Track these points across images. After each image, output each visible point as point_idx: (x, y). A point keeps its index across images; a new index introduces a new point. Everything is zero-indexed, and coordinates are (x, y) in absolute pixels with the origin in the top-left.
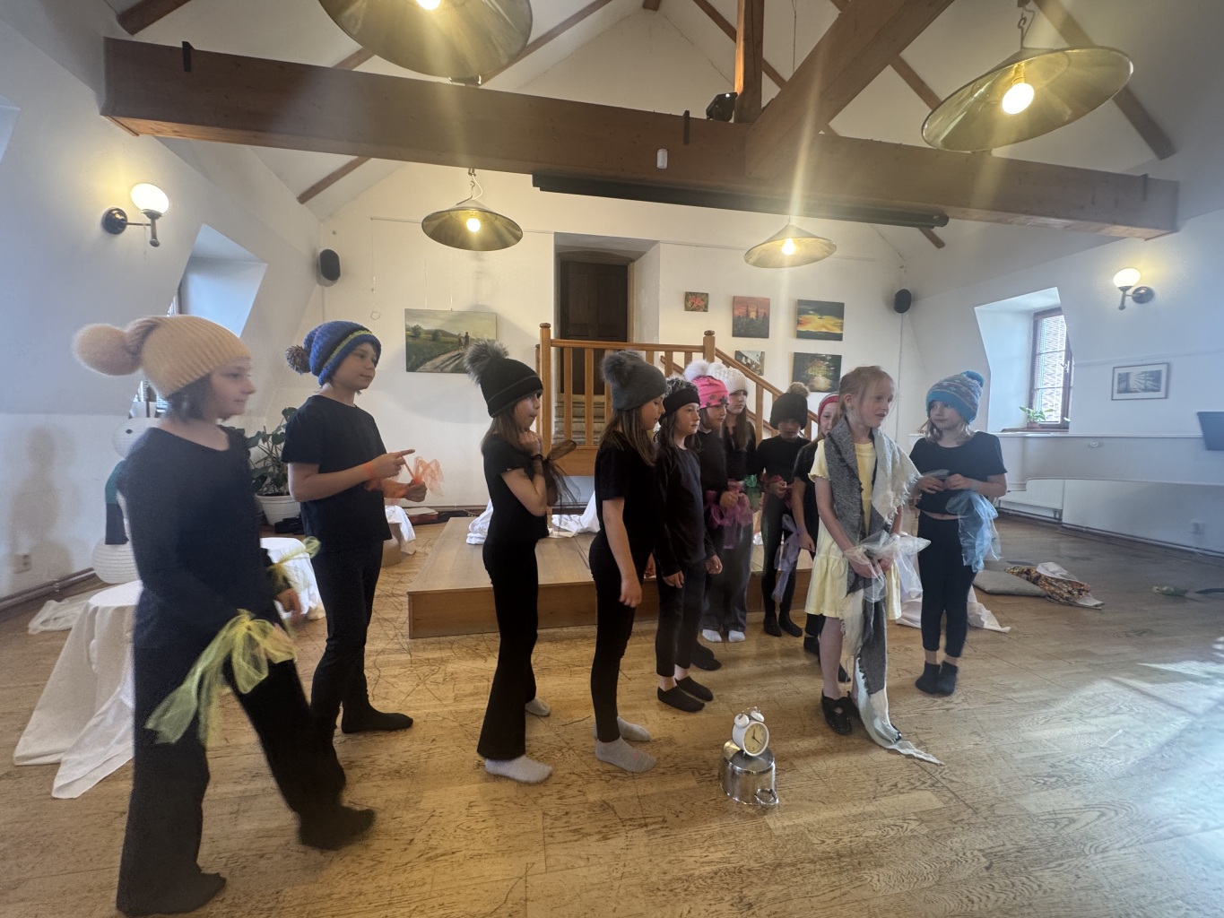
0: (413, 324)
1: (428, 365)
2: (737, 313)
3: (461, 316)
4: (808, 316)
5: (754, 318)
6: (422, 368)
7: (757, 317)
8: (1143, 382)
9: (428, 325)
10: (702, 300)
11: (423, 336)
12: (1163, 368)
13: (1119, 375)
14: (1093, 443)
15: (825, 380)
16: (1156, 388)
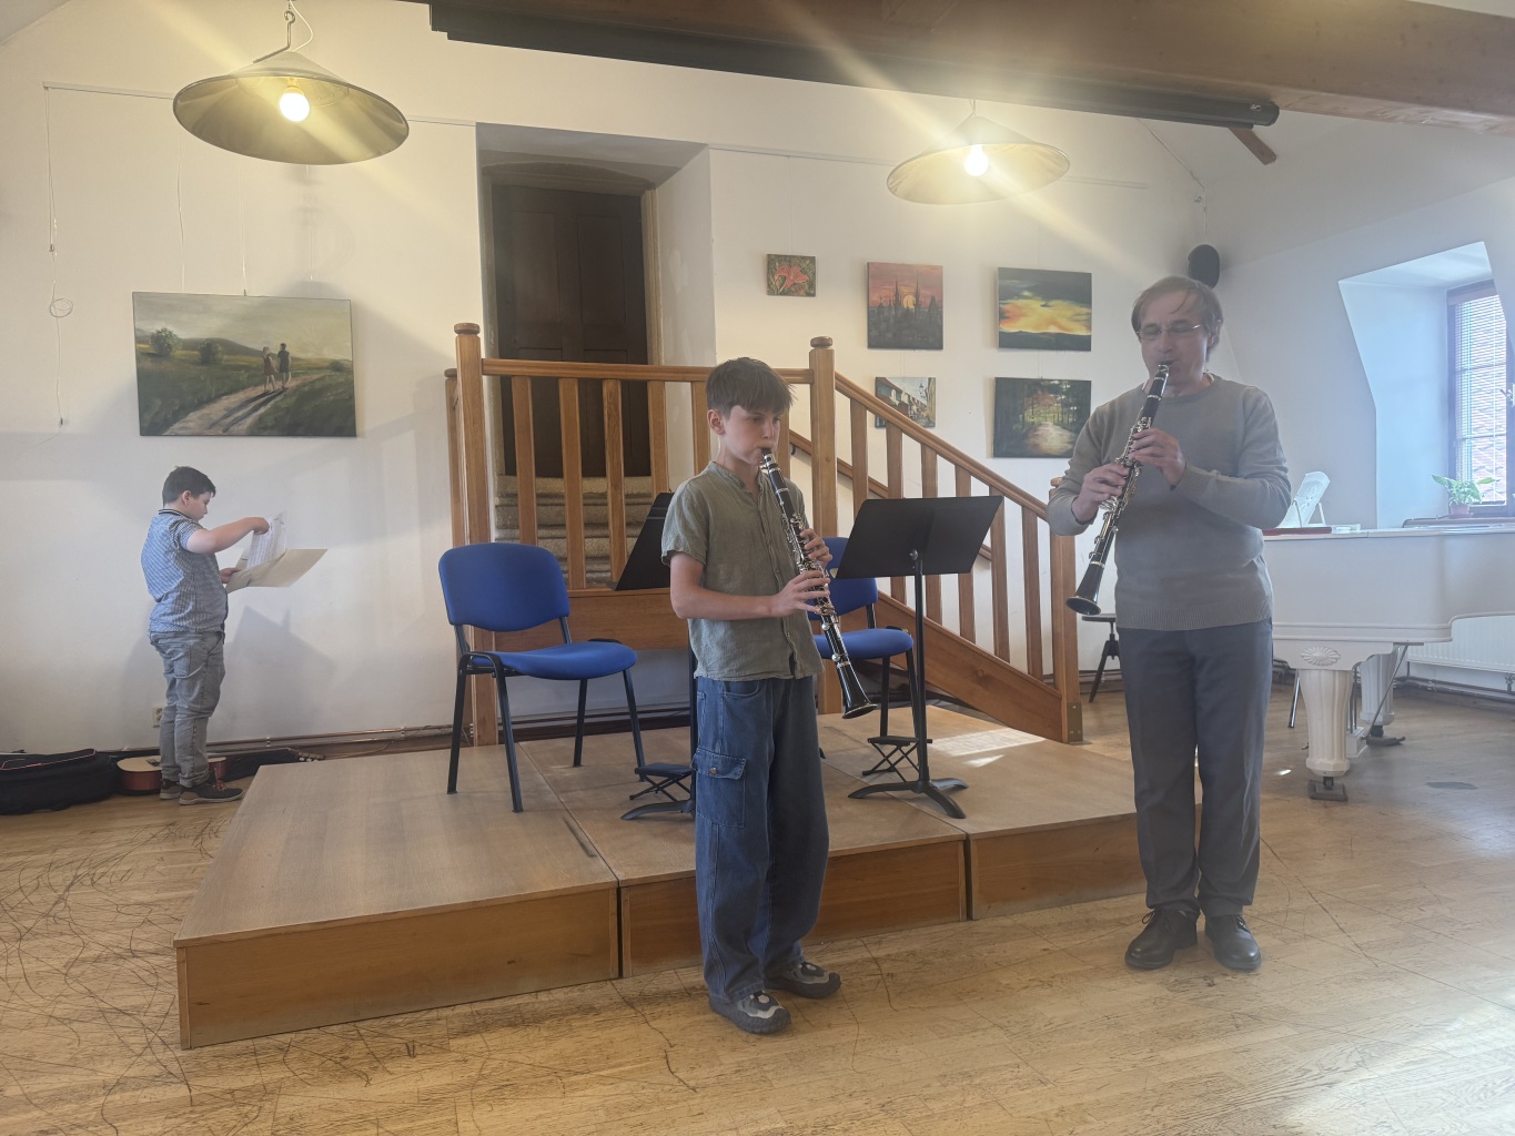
0: (154, 327)
1: (194, 419)
2: (875, 298)
3: (270, 308)
4: (1020, 302)
5: (911, 307)
6: (177, 426)
7: (917, 304)
9: (189, 329)
10: (803, 271)
11: (178, 353)
15: (1060, 433)
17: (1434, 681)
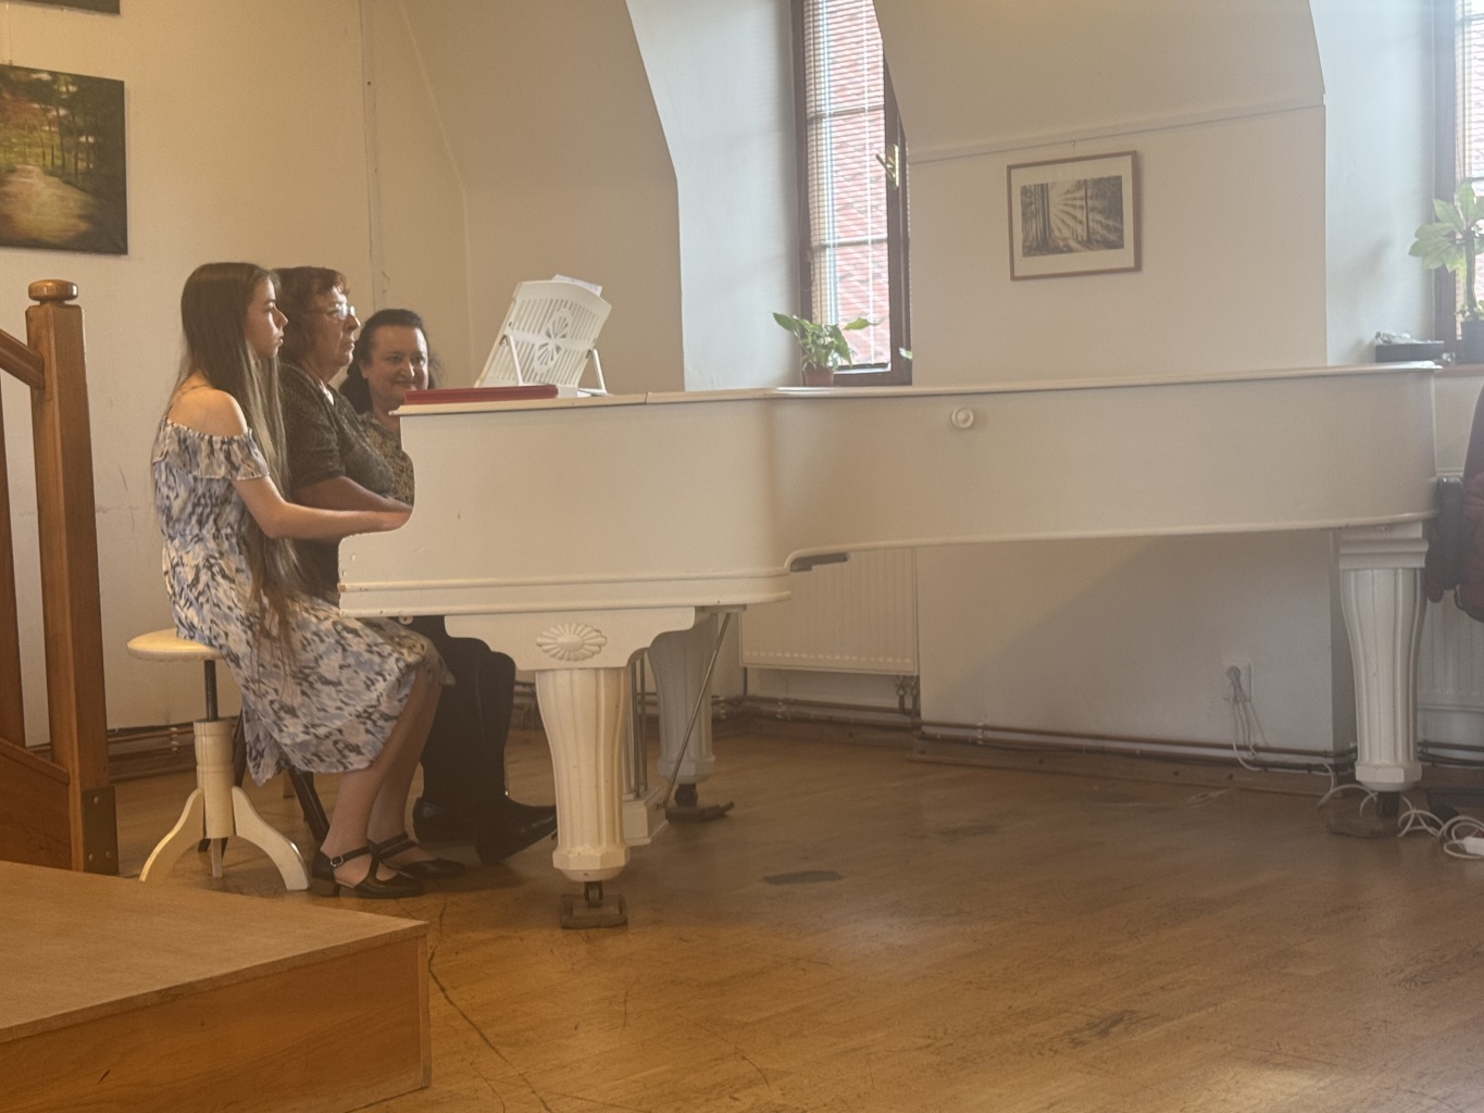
8: (1081, 215)
12: (1123, 168)
13: (1025, 191)
14: (962, 415)
15: (59, 193)
16: (1112, 237)
17: (787, 702)
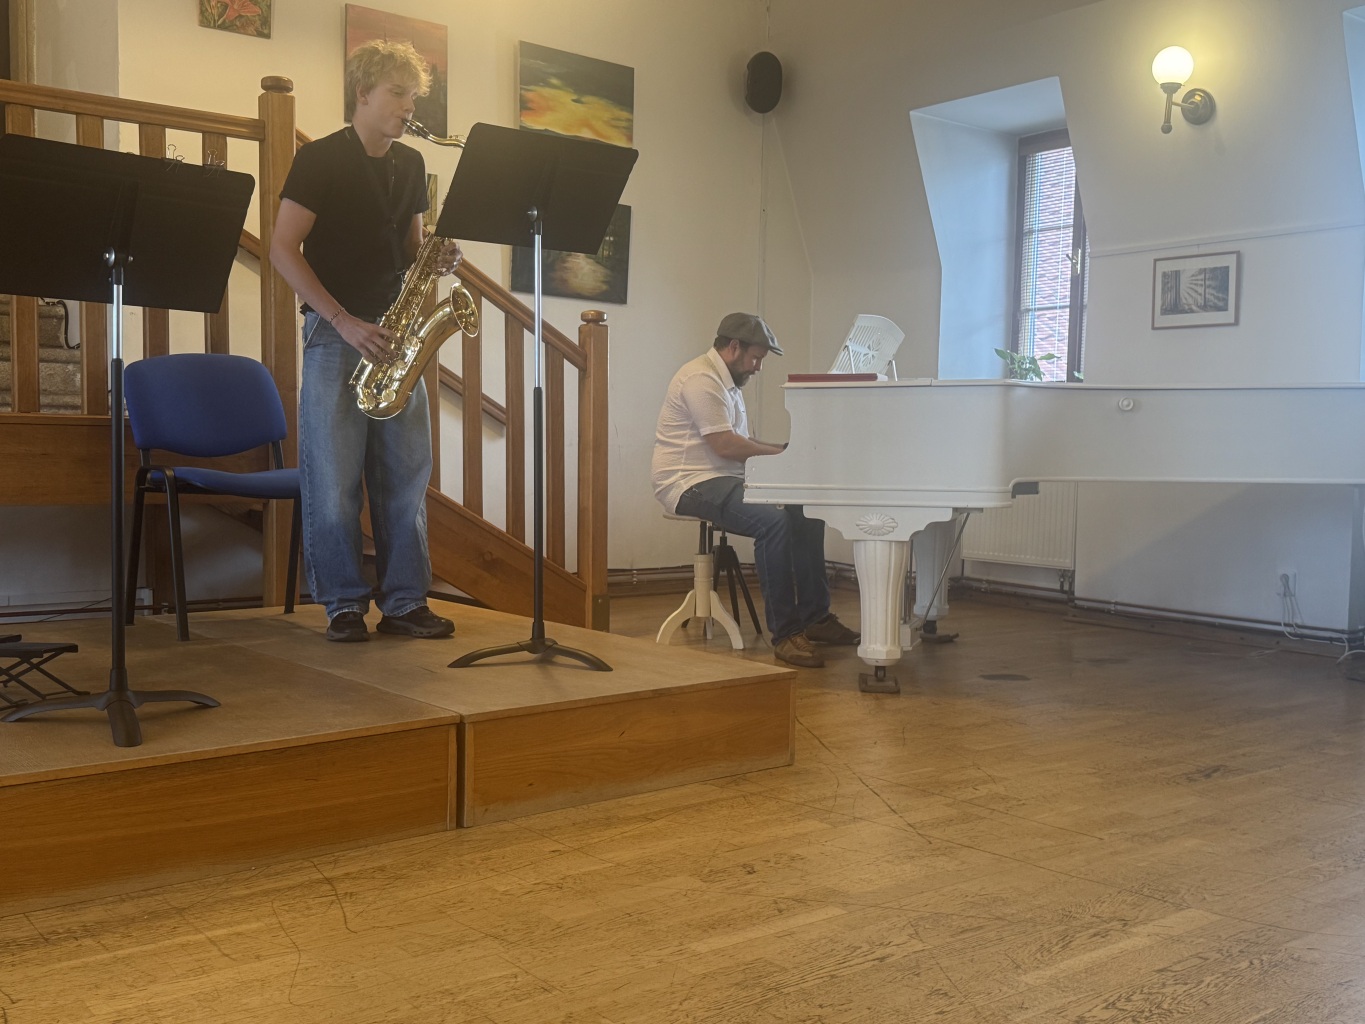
4: (546, 91)
8: (1201, 290)
12: (1230, 262)
13: (1165, 275)
14: (1125, 402)
15: (593, 268)
16: (1221, 304)
